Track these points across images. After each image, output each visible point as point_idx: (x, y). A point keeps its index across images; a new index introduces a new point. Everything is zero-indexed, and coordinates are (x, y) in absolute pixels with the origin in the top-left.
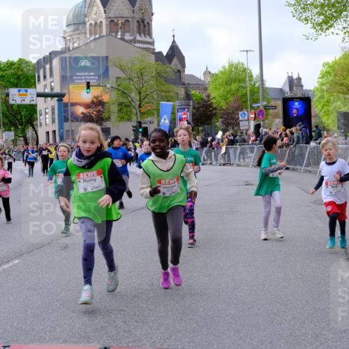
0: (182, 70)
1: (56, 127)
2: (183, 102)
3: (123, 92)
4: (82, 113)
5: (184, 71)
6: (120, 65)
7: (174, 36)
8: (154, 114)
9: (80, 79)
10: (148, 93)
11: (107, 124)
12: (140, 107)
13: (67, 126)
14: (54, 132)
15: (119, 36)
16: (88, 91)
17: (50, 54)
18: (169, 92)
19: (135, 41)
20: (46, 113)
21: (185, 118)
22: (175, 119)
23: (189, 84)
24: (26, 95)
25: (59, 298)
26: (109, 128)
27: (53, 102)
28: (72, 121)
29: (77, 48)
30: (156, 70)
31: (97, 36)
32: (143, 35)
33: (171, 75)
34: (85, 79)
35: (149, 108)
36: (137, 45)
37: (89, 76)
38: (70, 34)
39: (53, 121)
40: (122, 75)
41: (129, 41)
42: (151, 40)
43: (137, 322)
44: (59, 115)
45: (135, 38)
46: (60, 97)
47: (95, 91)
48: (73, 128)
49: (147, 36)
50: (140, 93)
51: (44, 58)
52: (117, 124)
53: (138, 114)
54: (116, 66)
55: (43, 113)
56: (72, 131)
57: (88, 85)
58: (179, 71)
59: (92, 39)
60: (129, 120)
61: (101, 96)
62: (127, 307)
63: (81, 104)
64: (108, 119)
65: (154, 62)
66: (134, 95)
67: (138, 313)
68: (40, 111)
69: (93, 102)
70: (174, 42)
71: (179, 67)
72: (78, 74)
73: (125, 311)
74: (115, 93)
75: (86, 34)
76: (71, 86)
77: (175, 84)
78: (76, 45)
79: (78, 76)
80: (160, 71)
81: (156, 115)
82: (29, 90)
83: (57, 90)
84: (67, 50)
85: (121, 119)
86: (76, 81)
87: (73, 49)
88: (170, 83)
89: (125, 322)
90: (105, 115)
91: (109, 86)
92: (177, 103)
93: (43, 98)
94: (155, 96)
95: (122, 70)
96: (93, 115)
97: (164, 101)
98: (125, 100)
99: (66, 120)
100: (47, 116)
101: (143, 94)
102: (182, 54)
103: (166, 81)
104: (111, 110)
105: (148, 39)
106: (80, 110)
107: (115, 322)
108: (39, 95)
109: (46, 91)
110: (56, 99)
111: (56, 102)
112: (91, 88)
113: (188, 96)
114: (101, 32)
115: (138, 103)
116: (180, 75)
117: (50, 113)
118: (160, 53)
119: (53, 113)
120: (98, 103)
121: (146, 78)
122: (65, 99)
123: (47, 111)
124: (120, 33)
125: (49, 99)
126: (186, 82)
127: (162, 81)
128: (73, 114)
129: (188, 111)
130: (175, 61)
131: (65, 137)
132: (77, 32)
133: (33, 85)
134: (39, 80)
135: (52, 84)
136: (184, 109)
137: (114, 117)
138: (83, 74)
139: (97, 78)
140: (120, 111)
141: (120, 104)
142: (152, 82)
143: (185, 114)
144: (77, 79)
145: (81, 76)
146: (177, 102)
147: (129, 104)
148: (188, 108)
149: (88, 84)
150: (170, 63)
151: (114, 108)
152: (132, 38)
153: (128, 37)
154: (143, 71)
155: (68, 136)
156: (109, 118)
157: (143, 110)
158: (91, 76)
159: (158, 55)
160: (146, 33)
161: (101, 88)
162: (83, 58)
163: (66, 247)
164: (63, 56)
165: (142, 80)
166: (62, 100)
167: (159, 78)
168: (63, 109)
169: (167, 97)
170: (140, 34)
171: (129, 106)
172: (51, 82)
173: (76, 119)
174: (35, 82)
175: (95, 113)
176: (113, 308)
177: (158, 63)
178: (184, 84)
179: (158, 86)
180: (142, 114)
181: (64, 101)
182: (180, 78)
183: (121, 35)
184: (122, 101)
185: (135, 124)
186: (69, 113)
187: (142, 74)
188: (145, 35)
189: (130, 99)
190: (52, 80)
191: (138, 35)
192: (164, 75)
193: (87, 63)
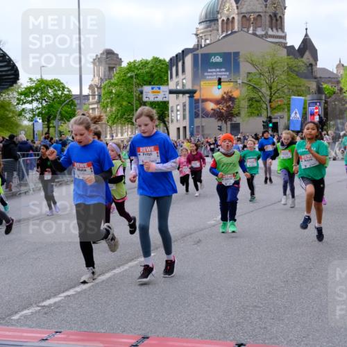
0: (314, 63)
1: (186, 123)
2: (315, 96)
3: (254, 87)
4: (212, 109)
5: (316, 64)
6: (251, 60)
7: (306, 29)
8: (284, 109)
9: (211, 76)
10: (279, 87)
11: (236, 120)
12: (270, 102)
13: (197, 122)
14: (185, 128)
15: (251, 32)
16: (219, 87)
17: (183, 51)
18: (300, 86)
19: (267, 35)
20: (178, 111)
21: (316, 113)
22: (306, 114)
23: (320, 77)
24: (159, 92)
25: (194, 292)
26: (239, 124)
27: (185, 99)
28: (203, 117)
29: (209, 44)
30: (288, 64)
31: (229, 32)
32: (274, 29)
33: (303, 69)
34: (217, 75)
35: (279, 103)
36: (269, 39)
37: (220, 72)
38: (202, 31)
39: (184, 118)
40: (253, 70)
41: (261, 37)
42: (283, 35)
43: (273, 319)
44: (190, 112)
45: (267, 33)
46: (191, 93)
47: (226, 87)
48: (203, 124)
49: (279, 30)
50: (271, 88)
51: (177, 56)
52: (247, 119)
53: (269, 108)
54: (247, 61)
55: (175, 110)
56: (203, 127)
57: (220, 82)
58: (311, 65)
59: (224, 35)
60: (259, 115)
61: (231, 92)
62: (262, 304)
63: (211, 101)
64: (238, 114)
65: (286, 57)
66: (265, 90)
67: (273, 310)
68: (172, 107)
69: (223, 97)
70: (306, 35)
71: (312, 61)
72: (209, 70)
73: (260, 307)
74: (245, 89)
75: (218, 30)
76: (202, 83)
77: (306, 77)
78: (208, 42)
79: (210, 72)
80: (292, 65)
81: (286, 110)
82: (162, 87)
83: (189, 87)
84: (198, 46)
85: (251, 114)
86: (208, 78)
87: (205, 46)
88: (301, 77)
89: (260, 319)
90: (235, 111)
91: (240, 81)
92: (308, 98)
93: (175, 95)
94: (286, 91)
95: (253, 65)
96: (223, 111)
97: (294, 95)
98: (256, 96)
99: (197, 115)
100: (178, 113)
101: (274, 89)
102: (314, 47)
103: (297, 75)
104: (241, 106)
105: (280, 33)
106: (211, 106)
107: (250, 318)
108: (171, 92)
109: (178, 88)
110: (188, 95)
111: (188, 98)
112: (222, 83)
113: (320, 90)
114: (233, 28)
115: (268, 98)
116: (312, 69)
117: (182, 110)
118: (292, 47)
119: (184, 110)
120: (228, 99)
121: (277, 73)
122: (197, 96)
123: (178, 108)
124: (251, 28)
125: (181, 95)
126: (318, 76)
127: (294, 75)
128: (203, 110)
129: (320, 105)
130: (307, 54)
131: (195, 133)
132: (209, 29)
133: (166, 83)
134: (171, 77)
135: (184, 81)
136: (316, 103)
137: (244, 112)
138: (214, 70)
139: (228, 73)
140: (250, 106)
141: (251, 99)
142: (283, 77)
143: (316, 108)
144: (209, 76)
145: (212, 72)
146: (308, 96)
147: (259, 99)
148: (320, 103)
149: (220, 79)
150: (302, 57)
151: (244, 104)
152: (263, 33)
153: (260, 32)
154: (274, 66)
155: (198, 132)
156: (239, 113)
157: (274, 105)
158: (223, 72)
159: (290, 49)
160: (278, 27)
161: (232, 83)
162: (215, 55)
163: (199, 241)
164: (195, 53)
165: (273, 75)
166: (193, 97)
167: (290, 73)
168: (194, 105)
169: (298, 91)
170: (272, 29)
171: (259, 101)
172: (183, 79)
173: (206, 115)
174: (167, 80)
175: (225, 109)
176: (247, 304)
177: (291, 57)
178: (316, 78)
179: (289, 81)
180: (273, 109)
181: (195, 98)
182: (312, 72)
183: (253, 30)
184: (253, 96)
185: (265, 120)
186: (200, 109)
187: (273, 68)
188: (277, 29)
189: (261, 95)
190: (184, 77)
191: (270, 29)
192: (296, 69)
193: (218, 59)
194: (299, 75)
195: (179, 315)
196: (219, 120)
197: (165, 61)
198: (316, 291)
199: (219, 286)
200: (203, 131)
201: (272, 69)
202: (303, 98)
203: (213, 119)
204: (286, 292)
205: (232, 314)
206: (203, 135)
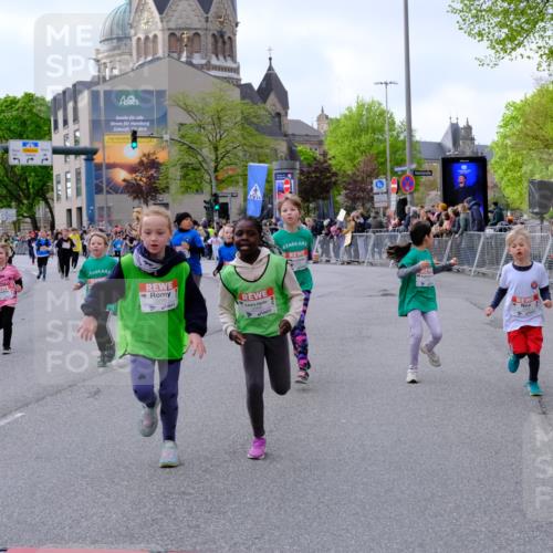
0: (282, 112)
1: (82, 202)
2: (285, 163)
3: (190, 148)
4: (124, 180)
5: (286, 113)
6: (185, 105)
7: (270, 59)
8: (237, 182)
9: (121, 127)
10: (228, 148)
11: (164, 198)
12: (216, 170)
13: (100, 200)
14: (80, 209)
15: (184, 59)
16: (134, 144)
17: (74, 86)
18: (262, 147)
19: (208, 66)
20: (67, 180)
21: (287, 189)
22: (271, 190)
23: (293, 135)
24: (35, 151)
25: (85, 473)
26: (167, 204)
27: (79, 162)
28: (108, 192)
29: (116, 77)
30: (242, 113)
31: (149, 58)
32: (221, 58)
33: (267, 121)
34: (130, 126)
35: (230, 173)
36: (213, 73)
37: (135, 121)
38: (105, 54)
39: (78, 193)
40: (188, 120)
41: (200, 67)
42: (234, 66)
43: (209, 512)
44: (87, 184)
45: (209, 62)
46: (89, 154)
47: (146, 146)
48: (111, 204)
49: (228, 58)
50: (216, 149)
51: (64, 92)
52: (180, 197)
53: (213, 181)
54: (178, 106)
55: (63, 181)
56: (109, 208)
57: (135, 137)
58: (279, 115)
59: (141, 62)
60: (199, 191)
61: (154, 153)
62: (194, 488)
63: (122, 166)
64: (166, 189)
65: (239, 101)
66: (207, 152)
67: (210, 497)
68: (58, 176)
69: (141, 163)
70: (270, 68)
71: (279, 108)
72: (118, 118)
73: (191, 494)
74: (175, 149)
75: (131, 55)
76: (106, 138)
77: (271, 134)
78: (116, 72)
79: (119, 121)
80: (249, 113)
81: (241, 184)
82: (40, 143)
83: (85, 143)
84: (101, 80)
85: (187, 189)
86: (115, 129)
87: (111, 78)
88: (264, 133)
89: (190, 513)
90: (161, 183)
91: (166, 137)
92: (275, 165)
93: (62, 156)
94: (241, 154)
95: (188, 112)
96: (142, 183)
97: (253, 161)
98: (193, 160)
99: (99, 190)
100: (69, 184)
101: (221, 151)
102: (283, 87)
103: (257, 130)
104: (170, 176)
105: (229, 64)
106: (121, 175)
107: (174, 511)
108: (56, 151)
109: (68, 144)
110: (83, 157)
111: (83, 162)
112: (138, 140)
113: (292, 155)
114: (155, 53)
115: (213, 164)
116: (280, 122)
117: (74, 180)
118: (249, 86)
119: (78, 180)
120: (149, 164)
121: (225, 125)
122: (98, 158)
123: (69, 176)
124: (185, 54)
125: (72, 157)
126: (290, 132)
127: (251, 129)
128: (109, 181)
129: (292, 178)
130: (272, 98)
131: (96, 218)
132: (117, 52)
133: (47, 135)
134: (56, 127)
135: (78, 134)
136: (286, 174)
137: (175, 186)
138: (126, 118)
139: (148, 124)
140: (184, 177)
141: (185, 166)
142: (236, 132)
143: (287, 182)
144: (117, 127)
145: (123, 121)
146: (274, 163)
147: (198, 165)
148: (292, 174)
149: (134, 133)
150: (265, 102)
151: (175, 173)
152: (204, 62)
153: (197, 60)
154: (222, 114)
155: (102, 216)
156: (167, 187)
157: (221, 175)
158: (139, 121)
159: (246, 89)
160: (227, 54)
161: (155, 140)
162: (127, 93)
163: (98, 392)
164: (95, 88)
165: (219, 127)
166: (93, 160)
167: (246, 126)
168: (94, 173)
169: (259, 155)
170: (217, 56)
171: (198, 170)
172: (75, 131)
173: (114, 189)
174: (50, 130)
175: (144, 179)
176: (171, 489)
177: (246, 101)
178: (286, 135)
179: (245, 139)
180: (220, 182)
181: (96, 161)
182: (280, 125)
183: (187, 57)
184: (187, 161)
185: (208, 198)
186: (104, 179)
187: (219, 118)
188: (225, 57)
189: (200, 159)
190: (76, 127)
191: (214, 56)
192: (255, 120)
193: (132, 101)
194: (260, 129)
195: (59, 512)
196: (135, 198)
197: (44, 99)
198: (278, 466)
199: (127, 463)
200: (109, 216)
201: (218, 120)
202: (266, 165)
203: (125, 196)
204: (231, 469)
205: (145, 506)
206: (110, 222)
